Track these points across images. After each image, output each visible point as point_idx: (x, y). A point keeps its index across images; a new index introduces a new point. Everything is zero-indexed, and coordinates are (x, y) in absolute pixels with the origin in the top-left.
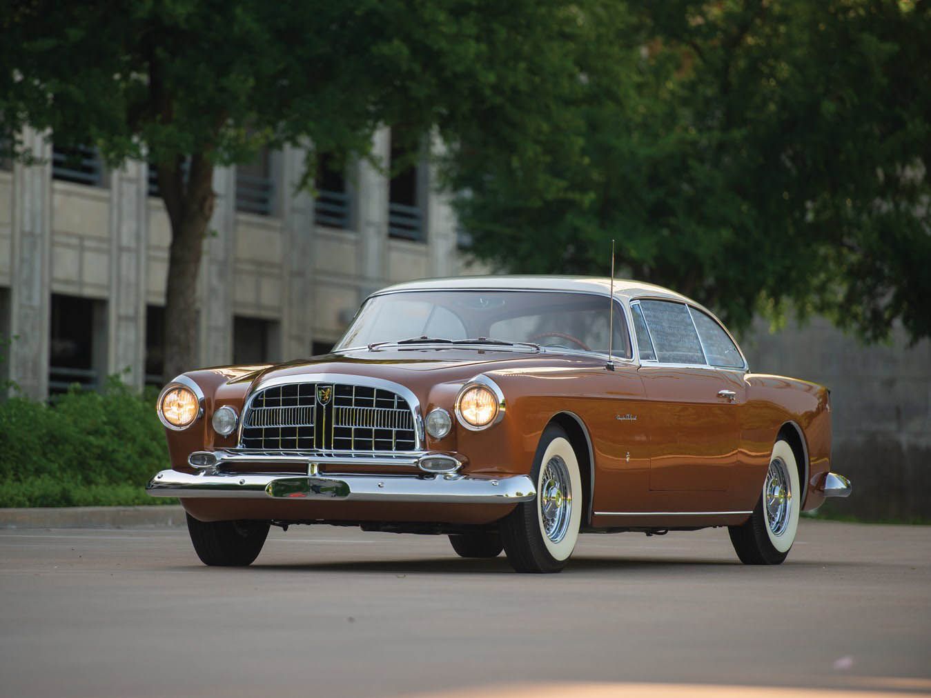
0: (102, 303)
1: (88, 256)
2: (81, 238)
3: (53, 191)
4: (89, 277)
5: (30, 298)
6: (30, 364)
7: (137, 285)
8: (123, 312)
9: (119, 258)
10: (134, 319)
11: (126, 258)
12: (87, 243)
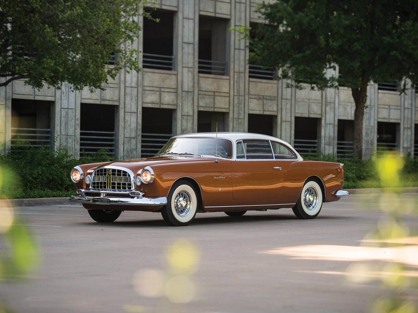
0: (399, 124)
1: (392, 111)
2: (389, 106)
3: (378, 93)
4: (392, 116)
5: (370, 123)
6: (370, 142)
7: (412, 118)
8: (406, 126)
9: (404, 111)
10: (410, 128)
11: (406, 111)
12: (391, 107)
